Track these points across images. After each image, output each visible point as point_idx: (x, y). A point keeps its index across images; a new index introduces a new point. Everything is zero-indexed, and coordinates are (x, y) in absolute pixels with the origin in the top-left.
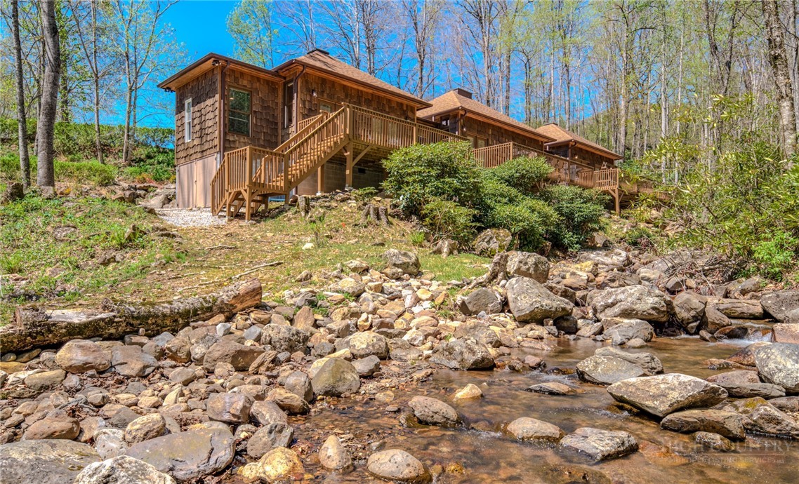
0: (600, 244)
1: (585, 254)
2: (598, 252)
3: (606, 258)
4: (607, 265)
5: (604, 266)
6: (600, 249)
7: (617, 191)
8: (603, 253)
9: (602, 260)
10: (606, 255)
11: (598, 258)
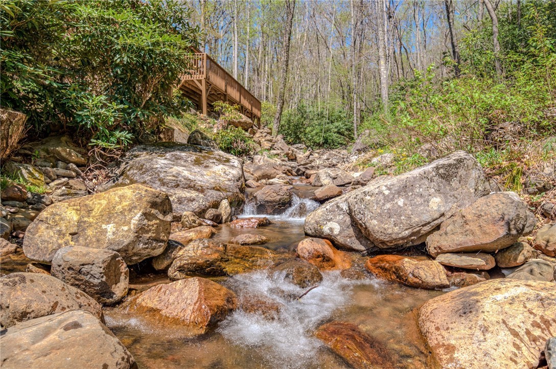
0: (181, 137)
1: (144, 157)
2: (178, 153)
3: (196, 169)
4: (201, 190)
5: (193, 194)
6: (182, 147)
7: (203, 82)
8: (189, 156)
9: (186, 173)
10: (197, 162)
11: (176, 169)
